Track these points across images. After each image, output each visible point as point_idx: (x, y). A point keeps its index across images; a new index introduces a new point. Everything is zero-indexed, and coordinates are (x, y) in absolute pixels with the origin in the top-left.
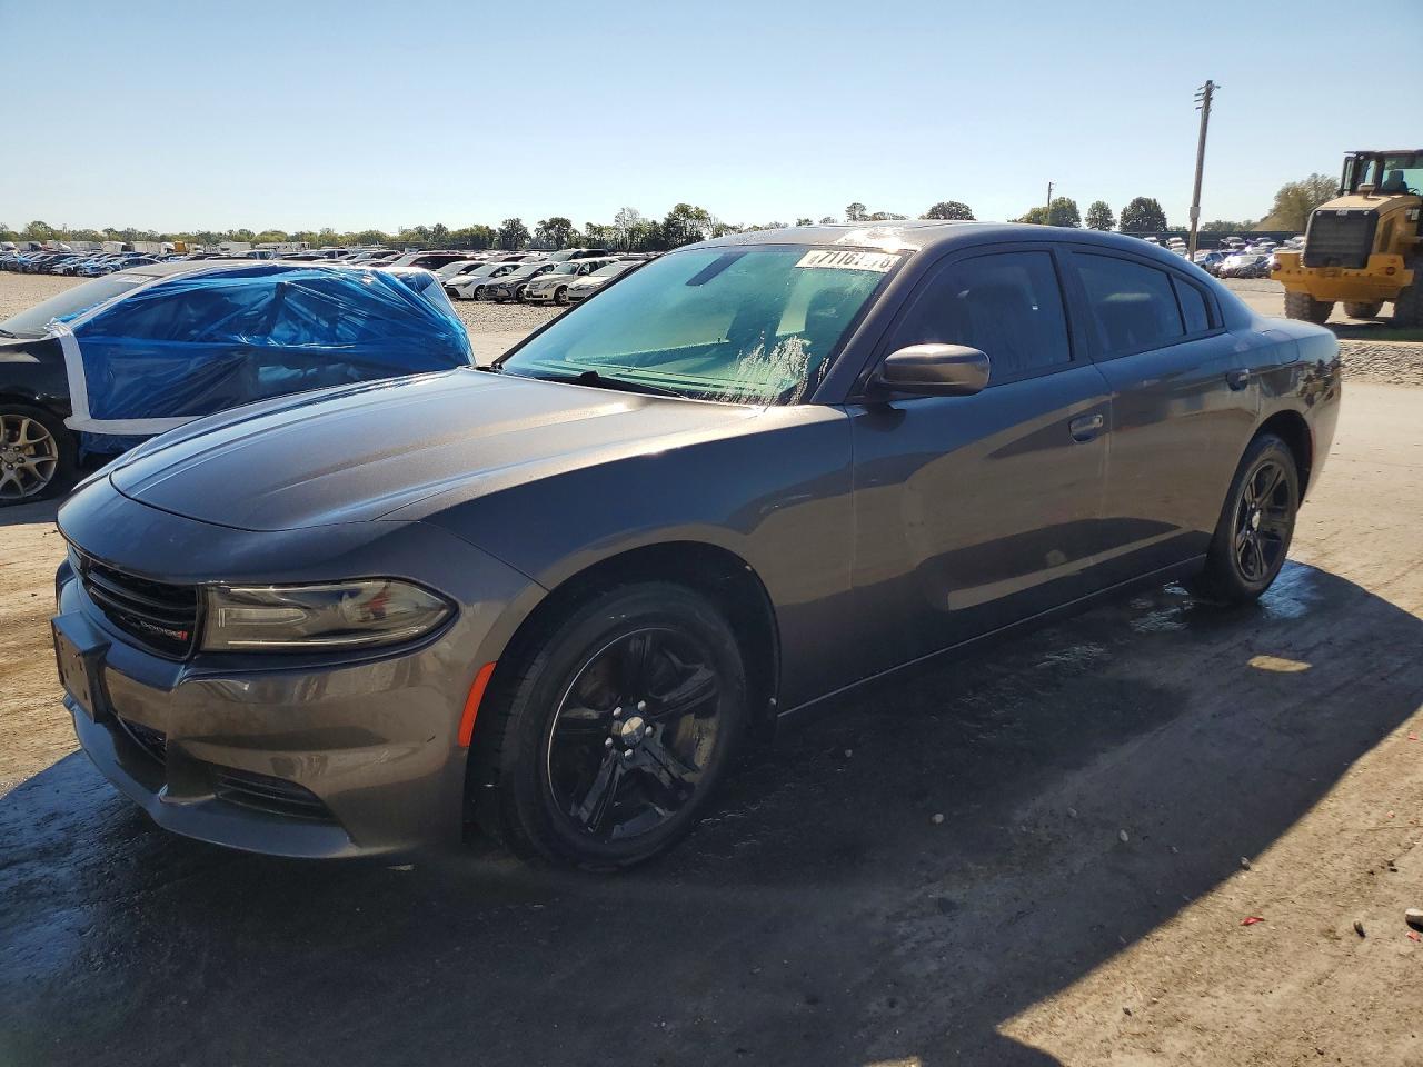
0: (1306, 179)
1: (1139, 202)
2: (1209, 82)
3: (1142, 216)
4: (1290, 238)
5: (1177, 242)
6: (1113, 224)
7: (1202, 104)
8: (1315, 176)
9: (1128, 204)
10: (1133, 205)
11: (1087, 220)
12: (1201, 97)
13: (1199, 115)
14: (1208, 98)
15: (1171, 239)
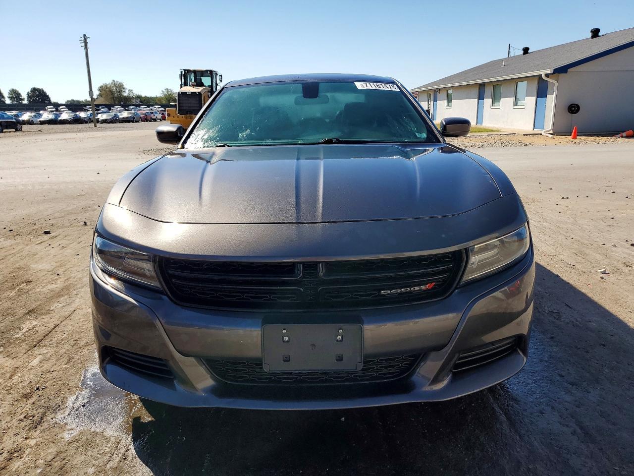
0: (110, 83)
1: (34, 90)
2: (85, 35)
3: (38, 96)
4: (113, 107)
5: (63, 108)
6: (23, 100)
7: (83, 44)
8: (114, 81)
9: (29, 90)
10: (31, 91)
11: (9, 98)
12: (82, 41)
13: (83, 50)
14: (86, 43)
15: (61, 107)
